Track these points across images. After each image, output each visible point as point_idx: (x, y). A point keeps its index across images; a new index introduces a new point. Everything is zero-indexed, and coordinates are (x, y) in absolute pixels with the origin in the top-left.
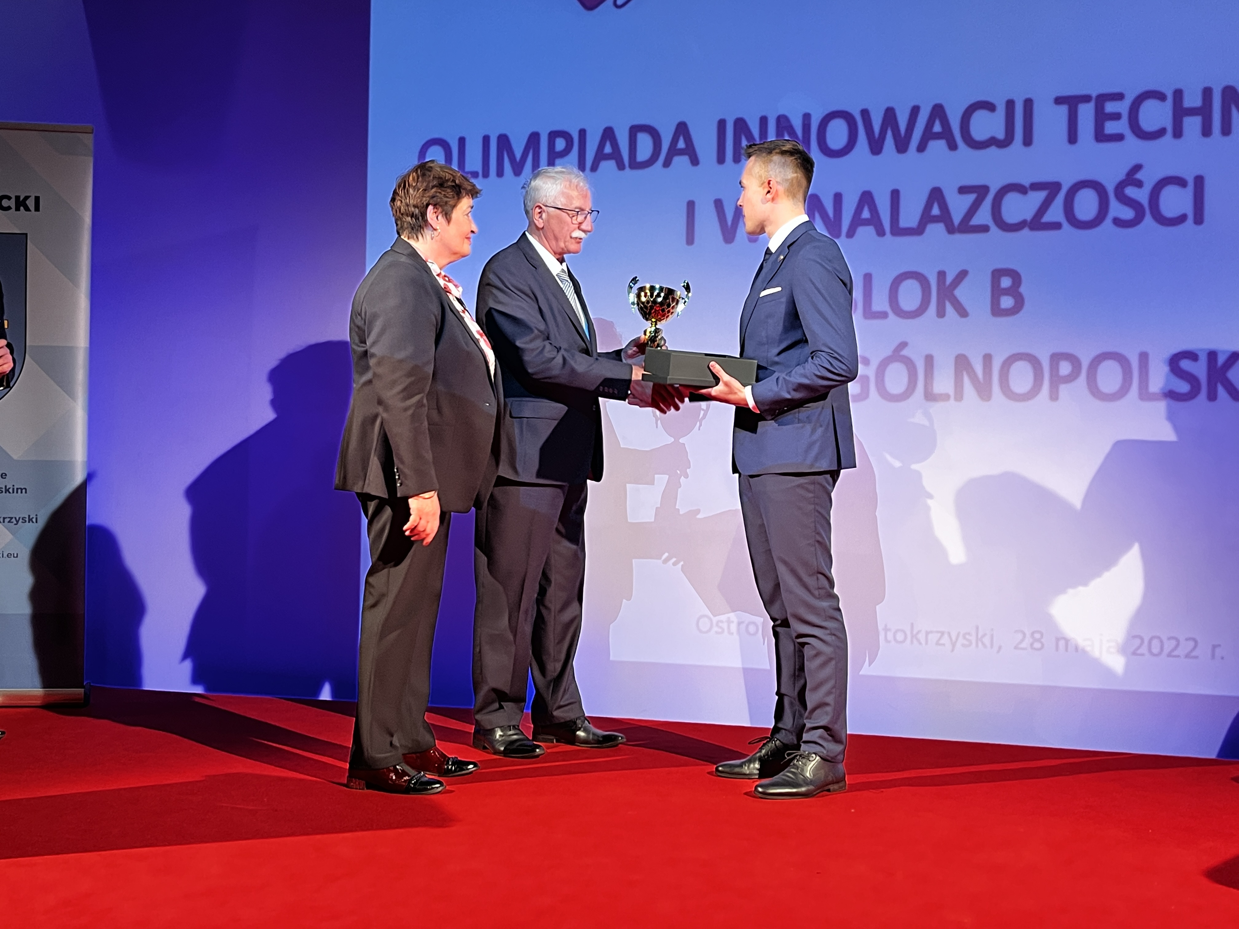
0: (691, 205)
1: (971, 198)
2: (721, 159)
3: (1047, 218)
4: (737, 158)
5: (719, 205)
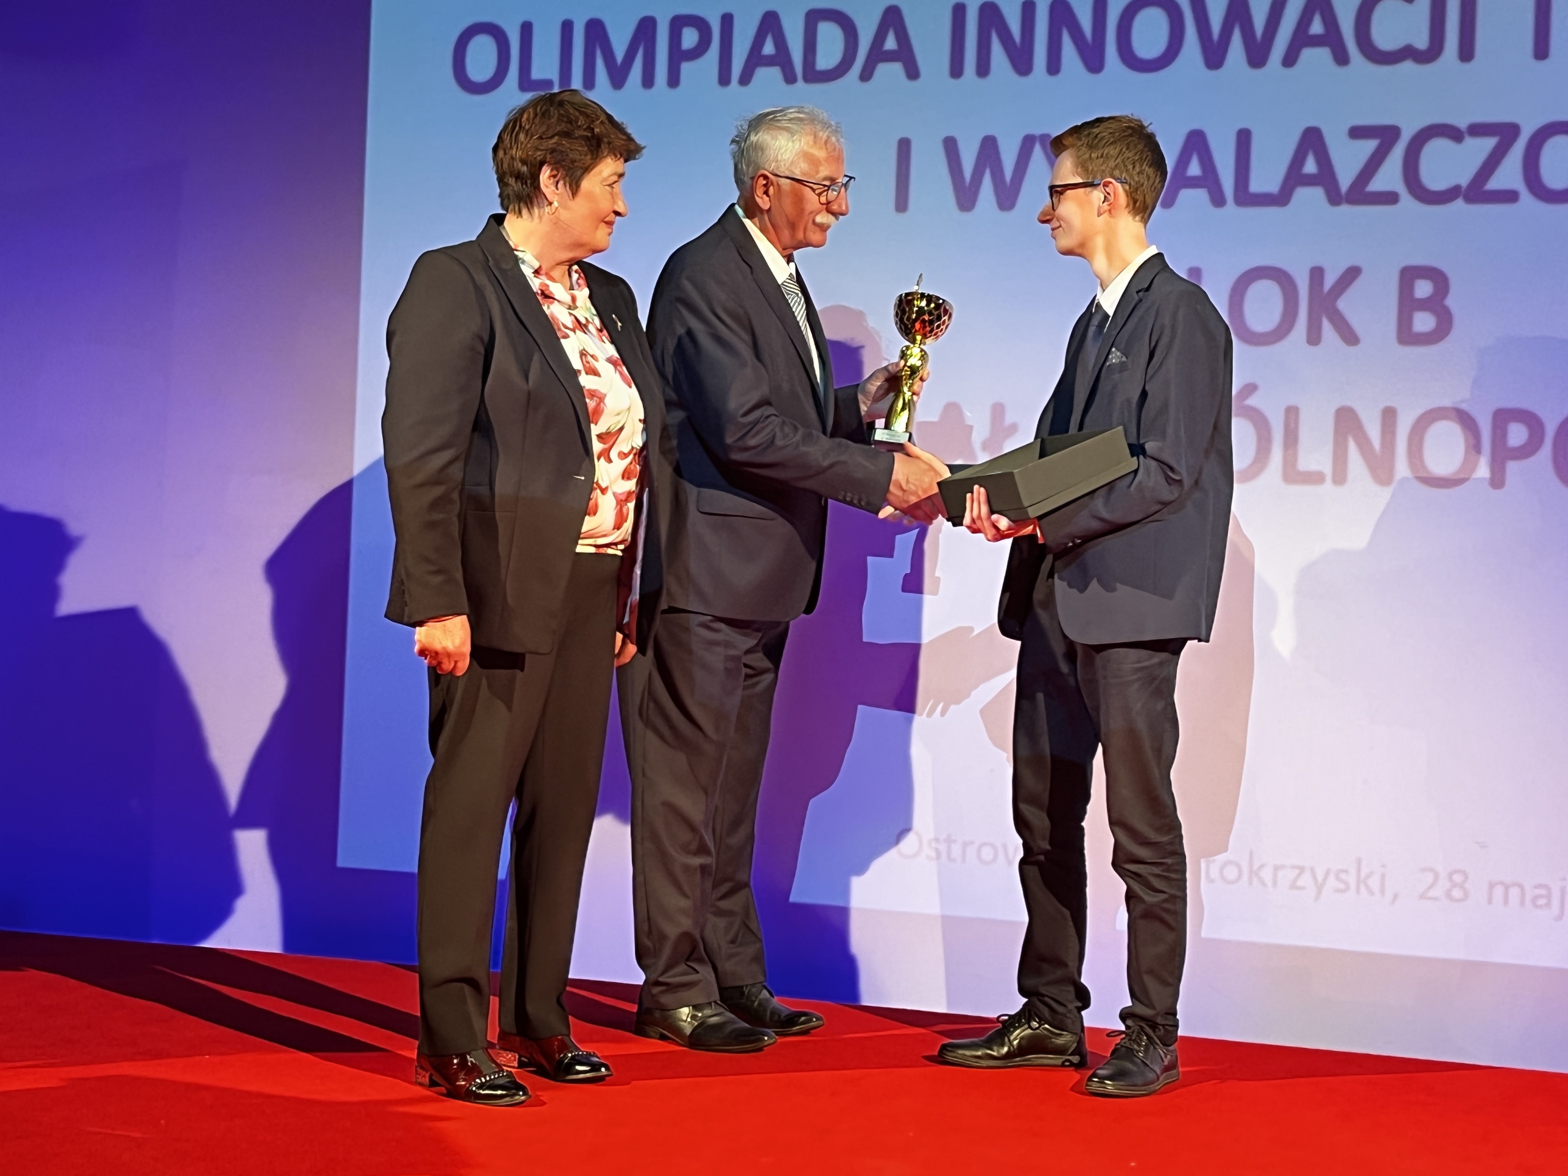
0: (904, 147)
1: (1370, 146)
2: (956, 70)
3: (1495, 183)
4: (983, 69)
5: (951, 146)
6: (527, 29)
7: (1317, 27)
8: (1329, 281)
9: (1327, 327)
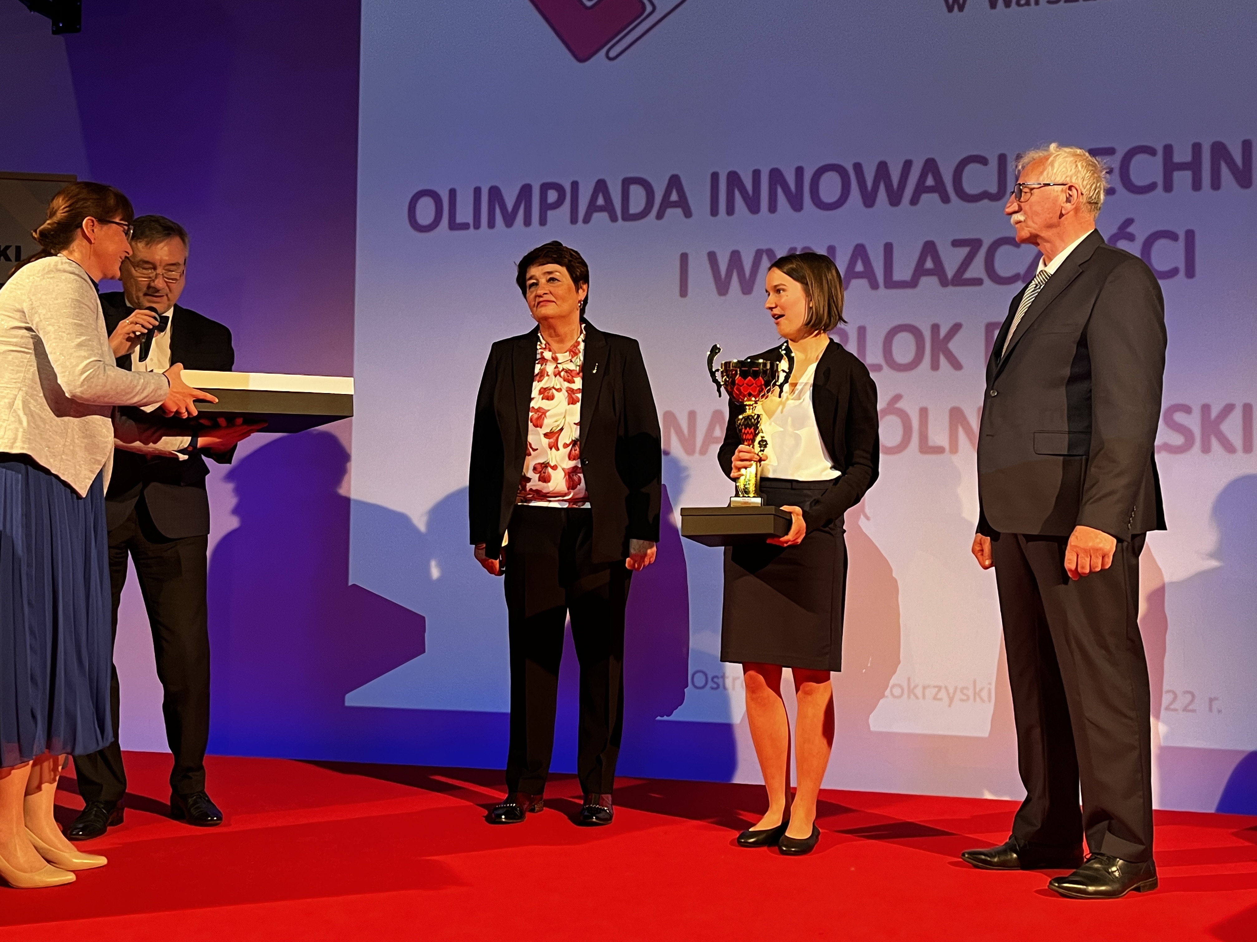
0: (684, 258)
1: (964, 251)
2: (714, 212)
4: (730, 211)
5: (712, 257)
6: (453, 193)
7: (930, 181)
8: (943, 332)
9: (943, 360)
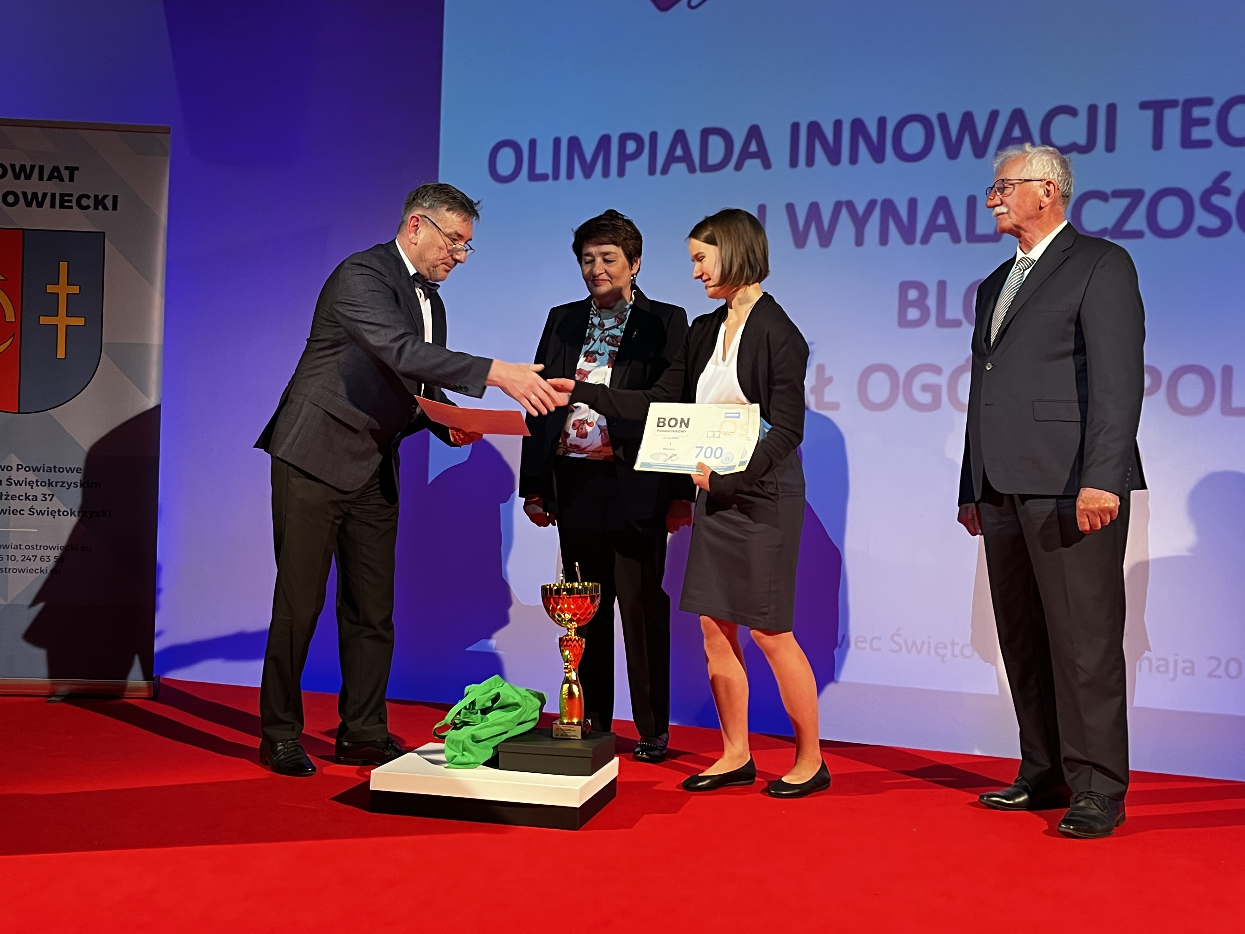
0: (762, 209)
2: (794, 163)
3: (1129, 226)
4: (810, 162)
5: (790, 209)
6: (533, 143)
7: (1017, 132)
